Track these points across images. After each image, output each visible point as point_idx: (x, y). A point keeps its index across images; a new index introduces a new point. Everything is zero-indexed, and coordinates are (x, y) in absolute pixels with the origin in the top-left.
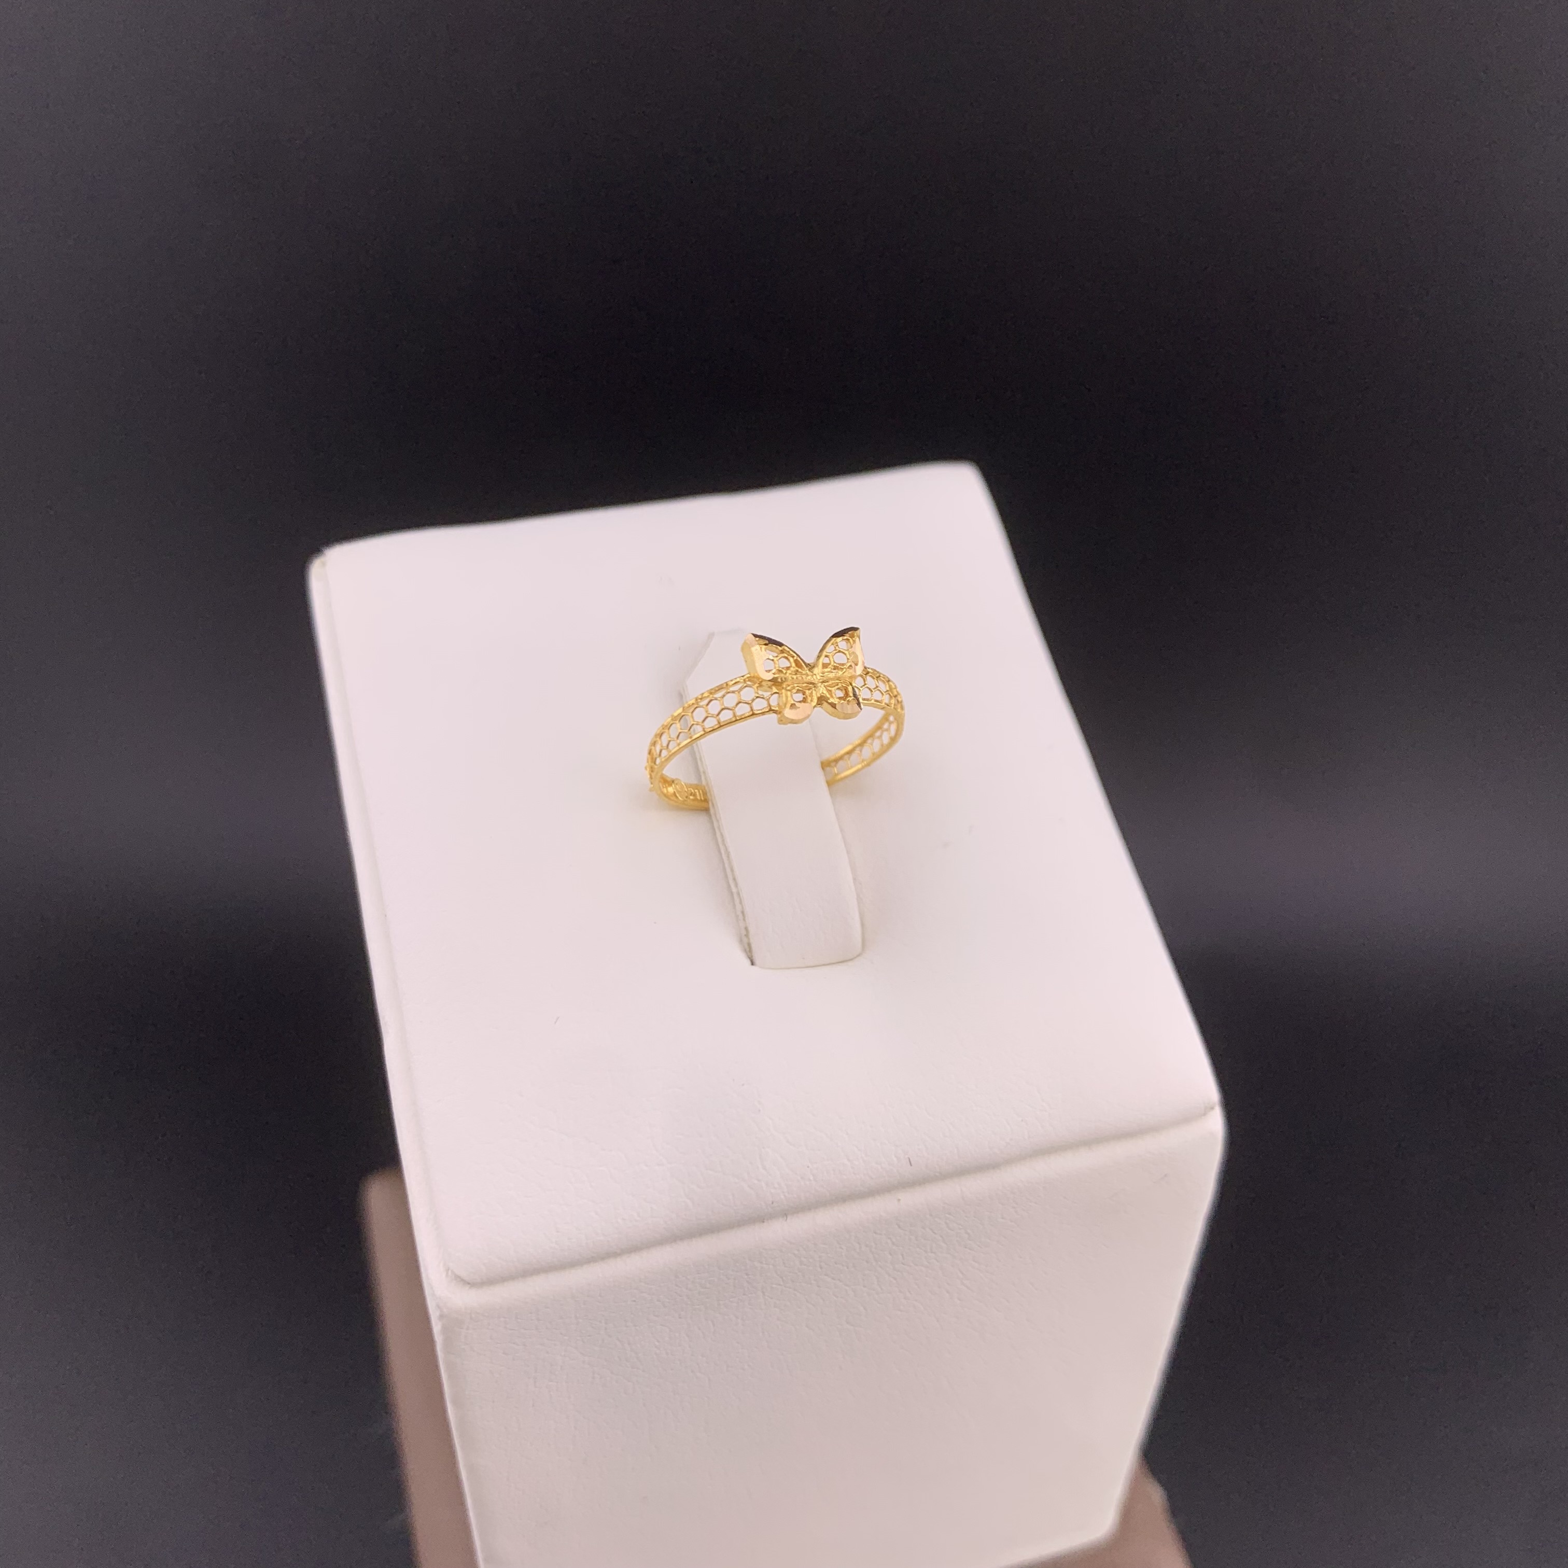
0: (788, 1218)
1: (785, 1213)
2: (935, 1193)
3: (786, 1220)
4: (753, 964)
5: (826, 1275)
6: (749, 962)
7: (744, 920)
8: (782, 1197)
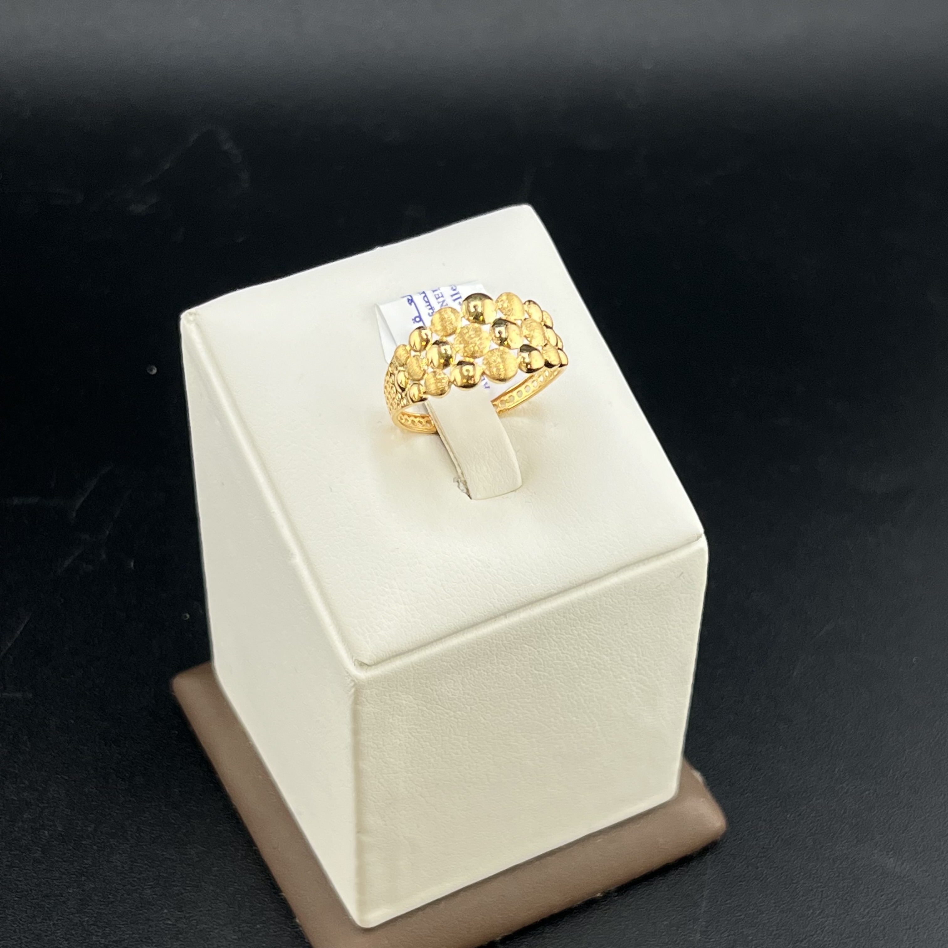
0: (507, 616)
1: (506, 613)
2: (575, 596)
3: (506, 618)
4: (471, 498)
5: (526, 644)
6: (468, 498)
7: (463, 477)
8: (505, 605)
